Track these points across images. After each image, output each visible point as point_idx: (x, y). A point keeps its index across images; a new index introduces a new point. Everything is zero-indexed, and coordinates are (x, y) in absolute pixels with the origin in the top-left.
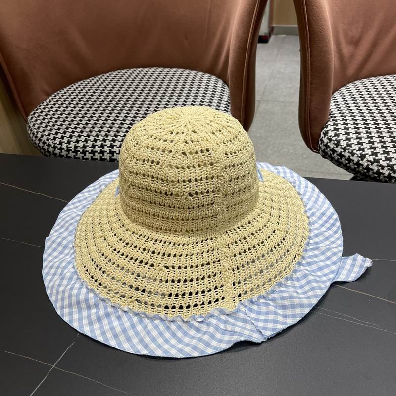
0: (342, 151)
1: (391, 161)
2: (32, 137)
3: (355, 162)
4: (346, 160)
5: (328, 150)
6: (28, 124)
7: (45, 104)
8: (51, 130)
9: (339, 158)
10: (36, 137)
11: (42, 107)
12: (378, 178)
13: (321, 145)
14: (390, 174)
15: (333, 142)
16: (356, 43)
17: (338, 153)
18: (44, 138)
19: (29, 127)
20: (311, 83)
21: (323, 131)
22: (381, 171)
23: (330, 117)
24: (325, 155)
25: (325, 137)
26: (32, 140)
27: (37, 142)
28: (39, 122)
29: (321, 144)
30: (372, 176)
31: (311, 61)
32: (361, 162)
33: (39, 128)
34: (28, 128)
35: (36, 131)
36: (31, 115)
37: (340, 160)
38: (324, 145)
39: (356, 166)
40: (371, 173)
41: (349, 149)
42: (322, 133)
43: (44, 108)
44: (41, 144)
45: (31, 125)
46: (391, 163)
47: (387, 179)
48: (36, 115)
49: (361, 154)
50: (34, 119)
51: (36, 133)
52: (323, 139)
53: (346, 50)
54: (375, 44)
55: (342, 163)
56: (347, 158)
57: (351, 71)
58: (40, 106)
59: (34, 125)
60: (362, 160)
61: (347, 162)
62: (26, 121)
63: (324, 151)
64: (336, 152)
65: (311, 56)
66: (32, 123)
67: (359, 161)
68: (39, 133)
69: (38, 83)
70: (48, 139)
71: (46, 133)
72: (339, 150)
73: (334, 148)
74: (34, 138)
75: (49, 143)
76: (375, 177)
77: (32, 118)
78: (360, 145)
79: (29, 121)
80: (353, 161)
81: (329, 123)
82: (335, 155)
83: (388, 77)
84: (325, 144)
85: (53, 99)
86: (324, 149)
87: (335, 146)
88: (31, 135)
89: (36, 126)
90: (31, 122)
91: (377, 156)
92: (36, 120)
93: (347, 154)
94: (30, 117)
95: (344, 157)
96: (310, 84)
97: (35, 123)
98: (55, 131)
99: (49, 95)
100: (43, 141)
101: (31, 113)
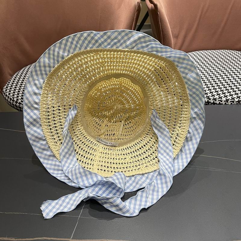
1: (207, 95)
6: (5, 94)
7: (12, 81)
10: (13, 101)
11: (11, 83)
14: (208, 100)
16: (177, 37)
19: (6, 95)
27: (14, 103)
28: (12, 92)
33: (13, 95)
35: (12, 97)
44: (18, 104)
45: (8, 94)
46: (208, 96)
47: (207, 103)
48: (9, 88)
50: (8, 91)
51: (13, 99)
54: (185, 37)
58: (9, 83)
59: (9, 94)
68: (15, 98)
71: (20, 98)
74: (11, 102)
77: (6, 90)
79: (4, 92)
83: (193, 53)
85: (16, 78)
88: (9, 100)
89: (11, 94)
92: (10, 91)
94: (4, 90)
99: (12, 76)
100: (19, 102)
101: (4, 87)
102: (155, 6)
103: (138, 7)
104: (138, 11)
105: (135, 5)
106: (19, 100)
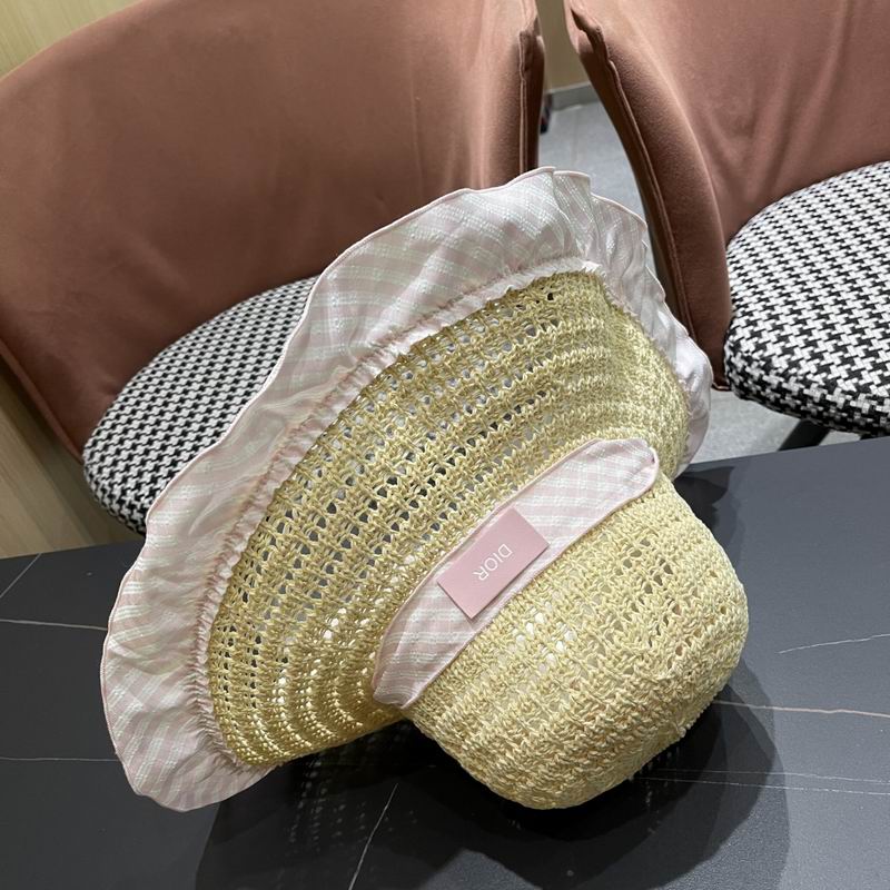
0: (782, 380)
2: (103, 498)
3: (817, 400)
4: (794, 398)
5: (750, 382)
6: (87, 468)
7: (112, 415)
8: (140, 474)
9: (779, 396)
10: (111, 496)
11: (108, 424)
12: (875, 425)
13: (730, 375)
15: (756, 364)
16: (748, 129)
17: (775, 387)
18: (130, 496)
19: (91, 476)
20: (679, 252)
21: (728, 343)
22: (879, 409)
23: (734, 307)
24: (745, 394)
25: (735, 356)
26: (104, 504)
27: (116, 507)
28: (109, 460)
29: (731, 371)
30: (862, 423)
31: (667, 208)
32: (829, 397)
33: (112, 474)
34: (88, 479)
35: (106, 483)
36: (89, 448)
37: (782, 401)
38: (738, 374)
39: (821, 409)
40: (857, 416)
41: (795, 375)
42: (726, 348)
43: (113, 427)
44: (125, 511)
45: (94, 470)
48: (100, 445)
49: (825, 380)
51: (108, 489)
52: (733, 360)
53: (732, 150)
55: (787, 406)
56: (796, 394)
57: (752, 189)
58: (103, 424)
59: (100, 470)
60: (831, 393)
61: (798, 402)
62: (81, 462)
63: (741, 386)
64: (769, 384)
65: (664, 198)
66: (96, 467)
67: (824, 396)
68: (115, 486)
69: (89, 375)
70: (138, 498)
71: (131, 483)
72: (773, 379)
73: (761, 376)
74: (107, 501)
75: (142, 505)
76: (868, 425)
77: (92, 455)
78: (817, 361)
79: (87, 462)
80: (811, 398)
81: (736, 323)
82: (768, 391)
84: (739, 370)
85: (126, 400)
86: (741, 383)
87: (763, 372)
88: (100, 494)
89: (106, 472)
90: (92, 464)
91: (860, 378)
92: (103, 459)
93: (793, 386)
94: (87, 453)
95: (790, 392)
96: (675, 255)
97: (101, 464)
98: (150, 475)
99: (116, 392)
100: (127, 503)
101: (86, 442)
102: (594, 36)
103: (528, 53)
104: (529, 72)
105: (515, 48)
106: (129, 492)
